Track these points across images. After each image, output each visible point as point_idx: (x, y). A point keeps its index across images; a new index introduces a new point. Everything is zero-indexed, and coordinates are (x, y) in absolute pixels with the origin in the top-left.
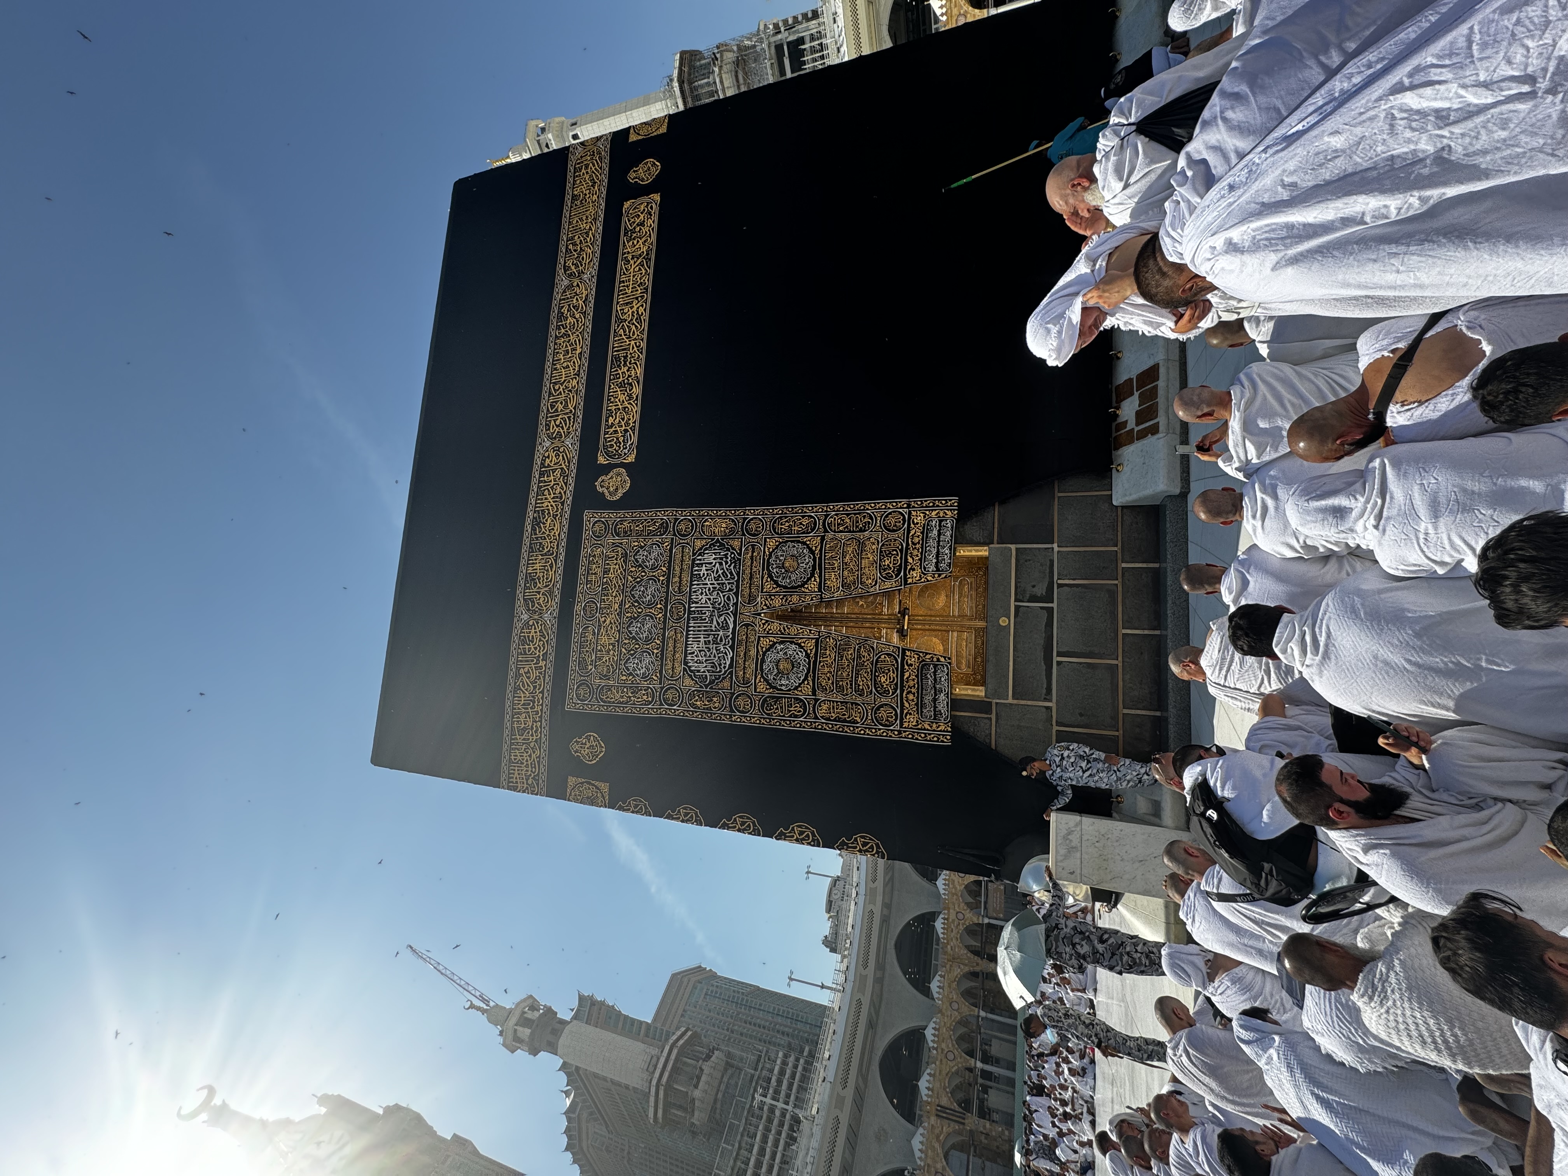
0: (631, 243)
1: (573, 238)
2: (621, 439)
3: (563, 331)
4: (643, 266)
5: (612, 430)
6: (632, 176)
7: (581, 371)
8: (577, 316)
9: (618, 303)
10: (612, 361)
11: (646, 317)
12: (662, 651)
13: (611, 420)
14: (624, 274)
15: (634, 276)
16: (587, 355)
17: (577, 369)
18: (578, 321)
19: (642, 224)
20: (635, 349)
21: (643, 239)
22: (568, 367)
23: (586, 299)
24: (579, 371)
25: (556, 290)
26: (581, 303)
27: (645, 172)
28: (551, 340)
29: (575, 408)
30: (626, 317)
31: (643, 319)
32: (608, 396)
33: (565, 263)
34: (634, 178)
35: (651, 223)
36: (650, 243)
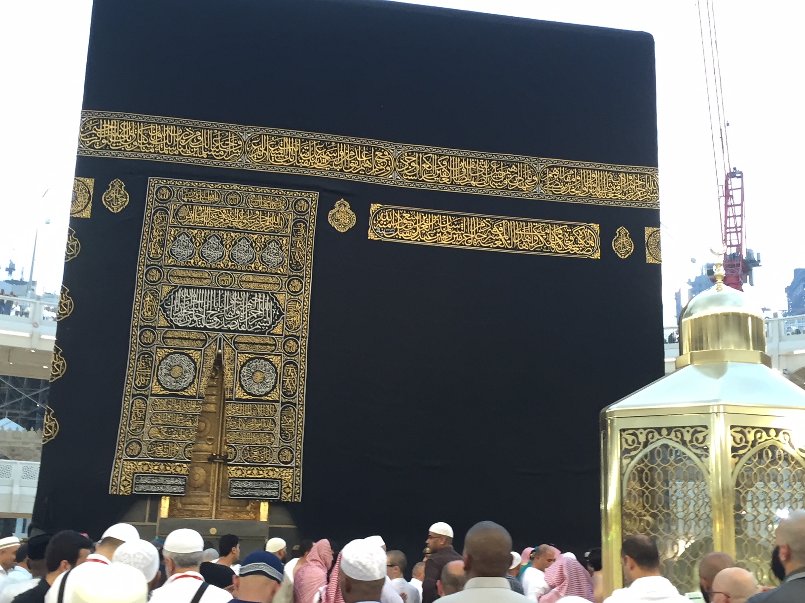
0: (561, 232)
1: (578, 173)
2: (389, 226)
3: (495, 167)
4: (538, 244)
5: (398, 216)
6: (622, 230)
7: (454, 187)
8: (506, 182)
9: (509, 221)
10: (458, 216)
11: (491, 248)
12: (192, 267)
13: (407, 216)
14: (534, 226)
15: (530, 235)
16: (469, 192)
17: (457, 182)
18: (501, 182)
19: (576, 242)
20: (466, 239)
21: (560, 243)
22: (461, 172)
23: (519, 190)
24: (455, 184)
25: (533, 159)
26: (517, 185)
27: (623, 245)
28: (489, 155)
29: (423, 181)
30: (495, 229)
31: (491, 245)
32: (428, 213)
33: (557, 167)
34: (620, 233)
35: (576, 250)
36: (558, 250)
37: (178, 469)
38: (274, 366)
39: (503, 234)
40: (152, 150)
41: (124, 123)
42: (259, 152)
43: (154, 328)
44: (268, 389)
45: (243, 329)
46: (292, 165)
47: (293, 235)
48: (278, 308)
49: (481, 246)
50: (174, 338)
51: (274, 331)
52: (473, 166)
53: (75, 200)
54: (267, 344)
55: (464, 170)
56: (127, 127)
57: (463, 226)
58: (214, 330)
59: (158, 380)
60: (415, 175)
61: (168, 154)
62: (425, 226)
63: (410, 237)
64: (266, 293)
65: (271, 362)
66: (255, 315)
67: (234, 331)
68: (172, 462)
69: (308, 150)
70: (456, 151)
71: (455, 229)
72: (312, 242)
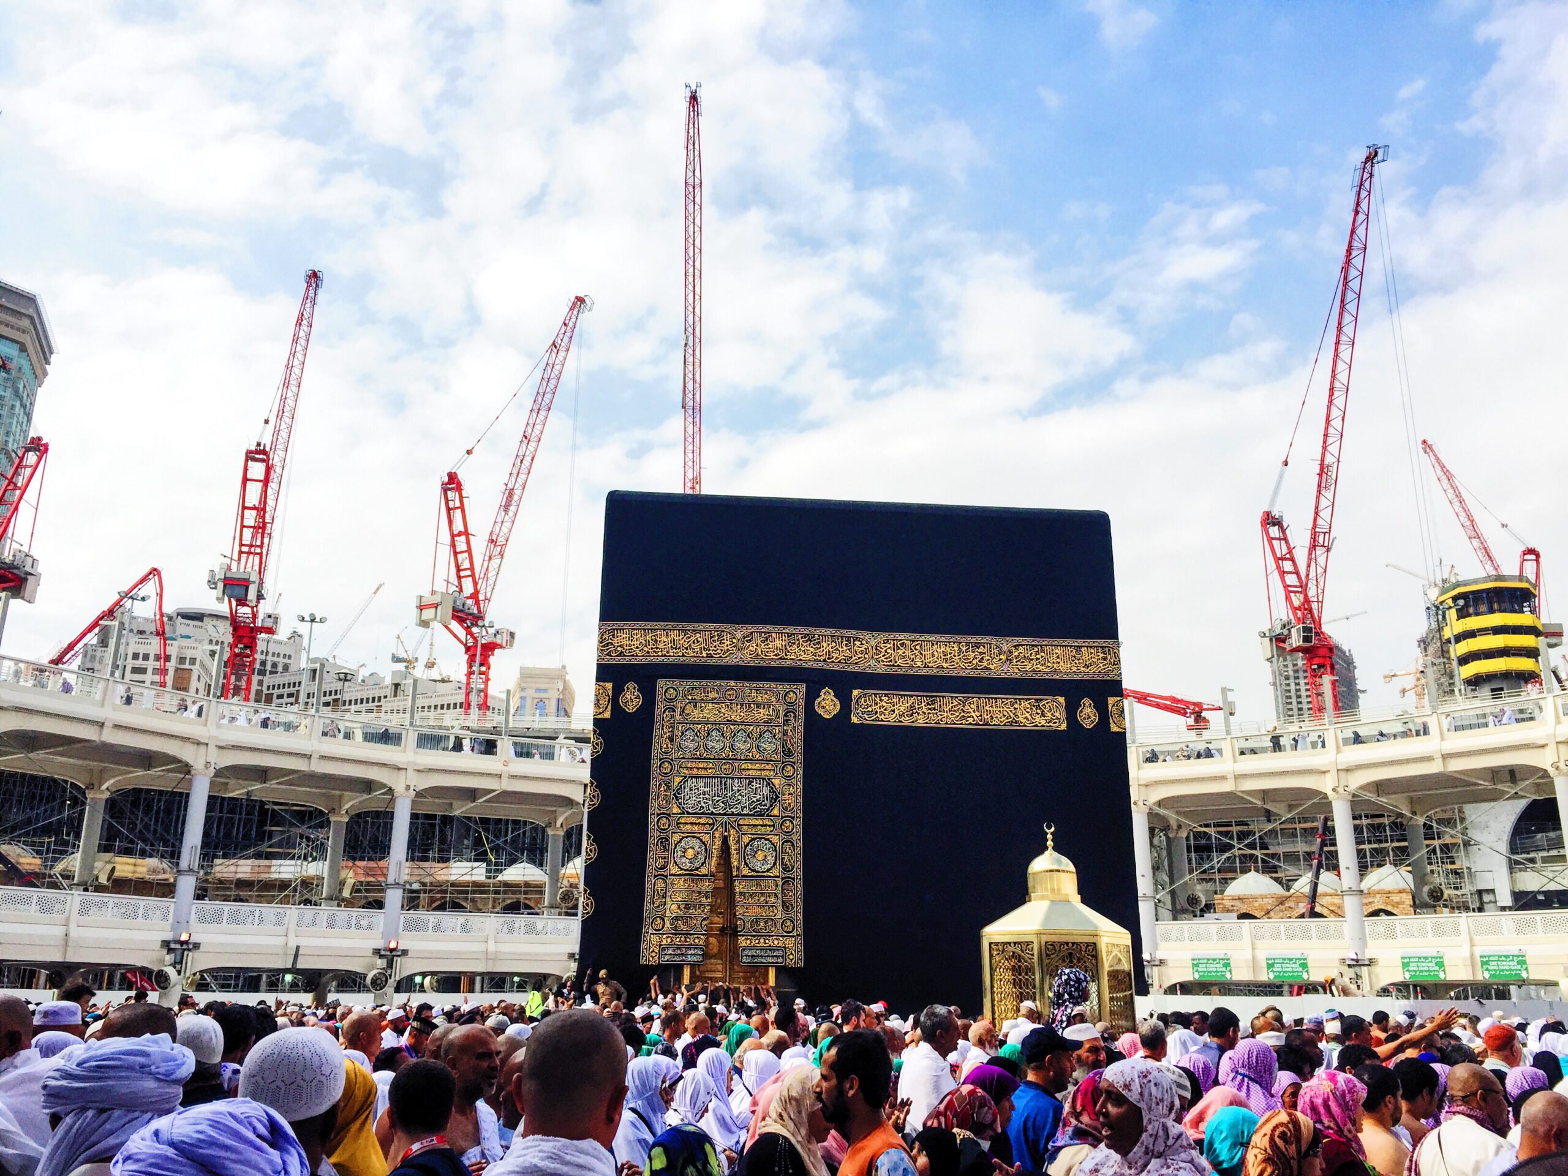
0: (1028, 706)
1: (1043, 651)
2: (870, 709)
3: (964, 649)
4: (1007, 718)
5: (878, 700)
6: (1086, 701)
7: (928, 669)
8: (974, 662)
9: (979, 698)
10: (932, 697)
11: (964, 725)
12: (698, 758)
13: (885, 699)
14: (1004, 702)
15: (999, 711)
16: (941, 673)
17: (930, 665)
18: (970, 662)
19: (1043, 715)
20: (941, 718)
21: (1029, 717)
22: (933, 656)
23: (987, 669)
24: (928, 667)
25: (1000, 639)
26: (985, 664)
27: (1088, 714)
28: (958, 637)
29: (898, 666)
30: (967, 707)
31: (964, 722)
32: (905, 695)
33: (1022, 645)
34: (1084, 704)
35: (1043, 722)
36: (1027, 723)
37: (697, 941)
38: (773, 844)
39: (974, 711)
40: (660, 654)
41: (635, 632)
42: (751, 648)
43: (669, 815)
44: (769, 866)
45: (745, 812)
46: (780, 658)
47: (784, 725)
48: (774, 792)
49: (955, 724)
50: (686, 824)
51: (772, 813)
52: (943, 649)
53: (597, 704)
54: (766, 825)
55: (935, 653)
56: (638, 635)
57: (937, 706)
58: (720, 814)
59: (675, 862)
60: (891, 661)
61: (674, 657)
62: (902, 709)
63: (891, 719)
64: (763, 779)
65: (771, 842)
66: (755, 799)
67: (739, 814)
68: (691, 934)
69: (794, 643)
70: (926, 637)
71: (930, 709)
72: (801, 729)
